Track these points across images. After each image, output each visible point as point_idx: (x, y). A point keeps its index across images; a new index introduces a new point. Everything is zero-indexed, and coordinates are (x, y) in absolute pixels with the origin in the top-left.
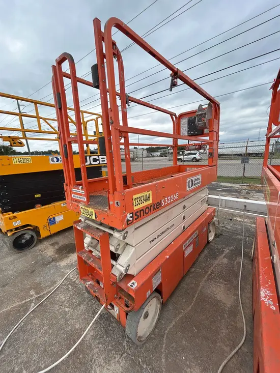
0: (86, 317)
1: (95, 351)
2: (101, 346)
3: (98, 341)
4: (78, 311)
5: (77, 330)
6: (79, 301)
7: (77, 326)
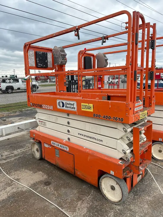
0: (139, 203)
1: (155, 194)
2: (152, 192)
3: (150, 194)
4: (136, 209)
5: (149, 205)
6: (128, 211)
7: (146, 206)
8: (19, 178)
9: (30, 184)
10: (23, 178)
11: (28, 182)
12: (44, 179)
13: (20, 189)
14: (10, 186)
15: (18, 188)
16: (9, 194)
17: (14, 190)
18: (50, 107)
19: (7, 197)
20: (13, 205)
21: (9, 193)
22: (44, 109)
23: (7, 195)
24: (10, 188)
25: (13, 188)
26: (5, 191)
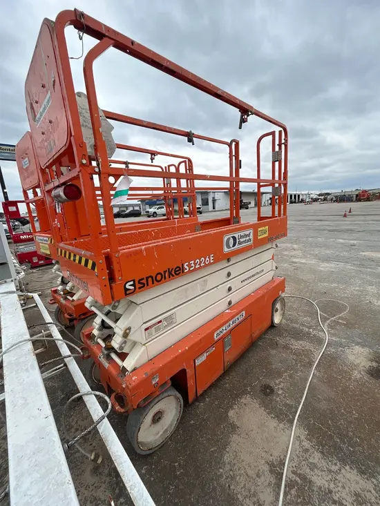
8: (266, 468)
9: (281, 425)
10: (264, 454)
11: (274, 434)
12: (255, 401)
13: (306, 444)
14: (310, 482)
15: (307, 450)
16: (336, 464)
17: (316, 457)
18: (207, 259)
19: (348, 467)
20: (356, 437)
21: (334, 468)
22: (190, 271)
23: (343, 471)
24: (314, 479)
25: (313, 467)
26: (332, 486)
